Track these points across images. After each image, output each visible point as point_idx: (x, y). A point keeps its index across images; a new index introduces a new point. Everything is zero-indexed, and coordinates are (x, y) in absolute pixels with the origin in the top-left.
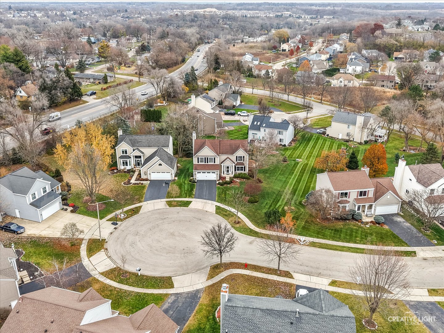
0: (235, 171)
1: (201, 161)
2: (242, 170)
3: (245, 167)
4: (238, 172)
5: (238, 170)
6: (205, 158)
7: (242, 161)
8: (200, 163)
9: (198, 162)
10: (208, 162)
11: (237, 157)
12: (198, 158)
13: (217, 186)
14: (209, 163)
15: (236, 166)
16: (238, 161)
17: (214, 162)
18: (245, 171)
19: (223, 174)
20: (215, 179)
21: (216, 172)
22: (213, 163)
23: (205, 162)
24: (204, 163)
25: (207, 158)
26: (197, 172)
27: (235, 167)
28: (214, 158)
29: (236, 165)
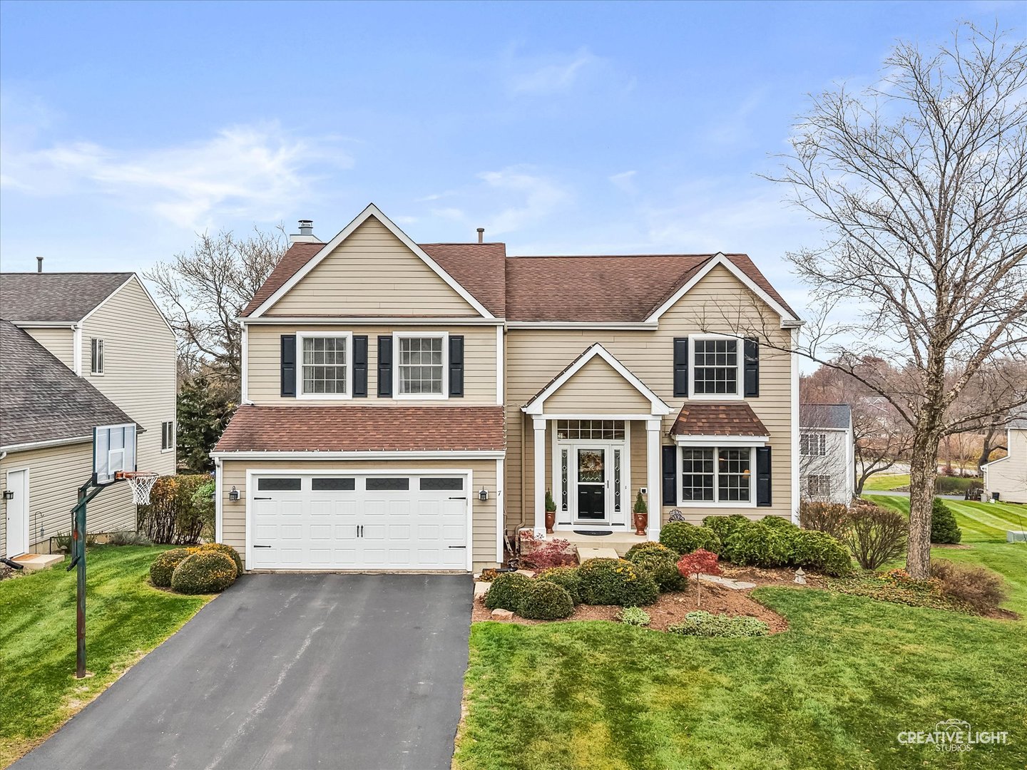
0: (669, 498)
1: (323, 380)
2: (735, 491)
3: (765, 455)
4: (695, 512)
5: (698, 489)
6: (361, 343)
7: (739, 396)
8: (304, 398)
9: (288, 388)
10: (385, 390)
11: (680, 346)
12: (288, 345)
13: (479, 618)
14: (400, 398)
15: (683, 440)
16: (693, 397)
17: (457, 389)
18: (765, 498)
19: (549, 525)
20: (463, 562)
21: (468, 475)
22: (441, 398)
23: (360, 390)
24: (345, 398)
25: (385, 344)
26: (250, 478)
27: (668, 453)
28: (457, 346)
29: (677, 429)
